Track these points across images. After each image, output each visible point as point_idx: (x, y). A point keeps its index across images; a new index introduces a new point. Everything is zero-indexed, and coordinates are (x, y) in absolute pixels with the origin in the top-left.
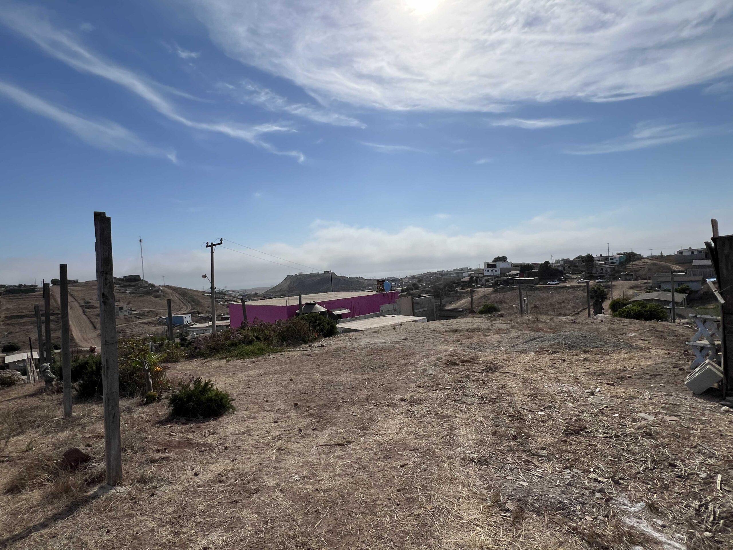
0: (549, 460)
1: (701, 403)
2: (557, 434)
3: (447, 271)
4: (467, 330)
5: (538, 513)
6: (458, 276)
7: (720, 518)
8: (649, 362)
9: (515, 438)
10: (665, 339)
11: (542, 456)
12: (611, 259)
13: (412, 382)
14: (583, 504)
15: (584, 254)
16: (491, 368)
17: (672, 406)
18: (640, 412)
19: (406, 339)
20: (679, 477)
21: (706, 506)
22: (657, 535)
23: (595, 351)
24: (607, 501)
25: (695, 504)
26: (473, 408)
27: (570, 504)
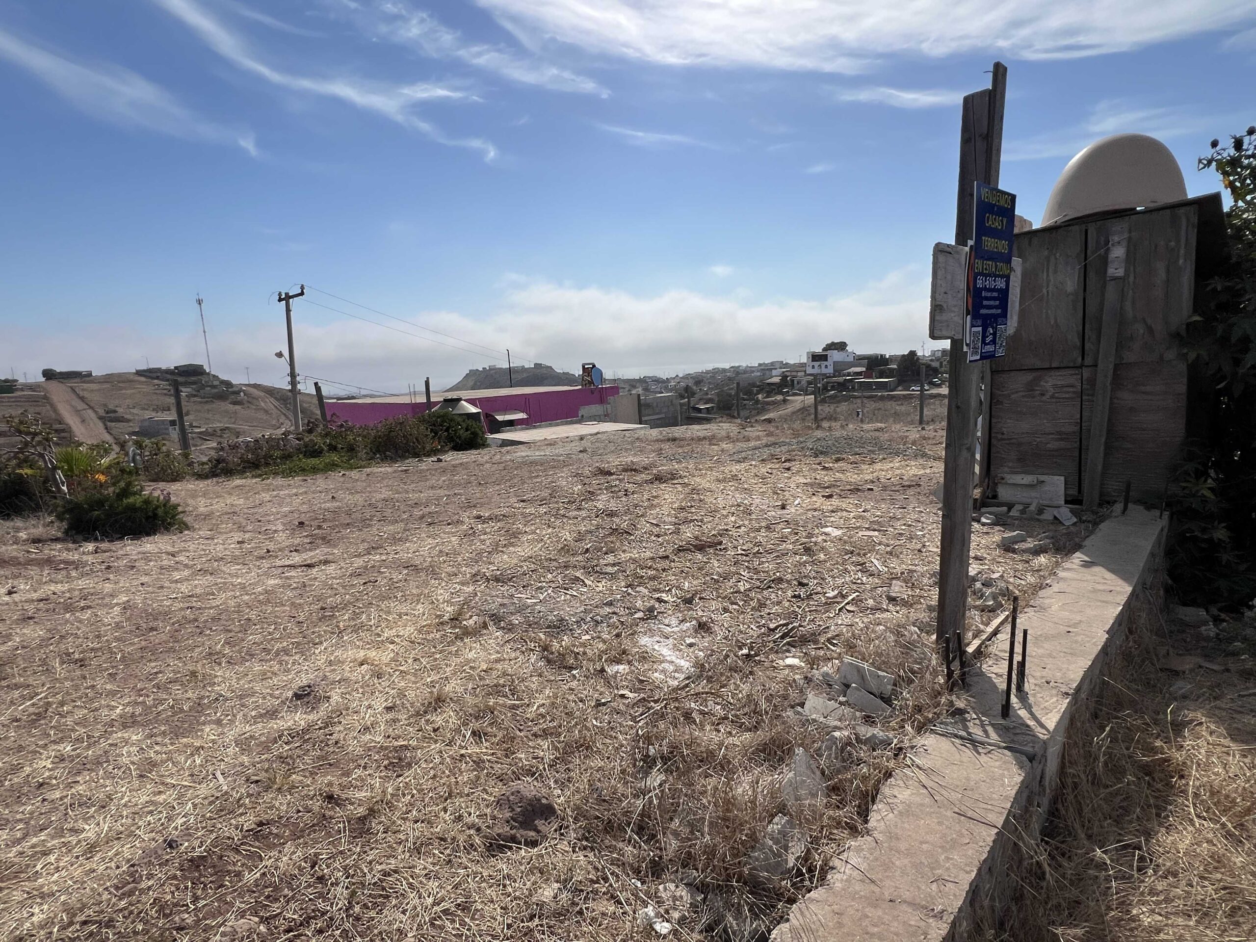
3: (748, 367)
6: (764, 374)
16: (662, 478)
27: (577, 622)
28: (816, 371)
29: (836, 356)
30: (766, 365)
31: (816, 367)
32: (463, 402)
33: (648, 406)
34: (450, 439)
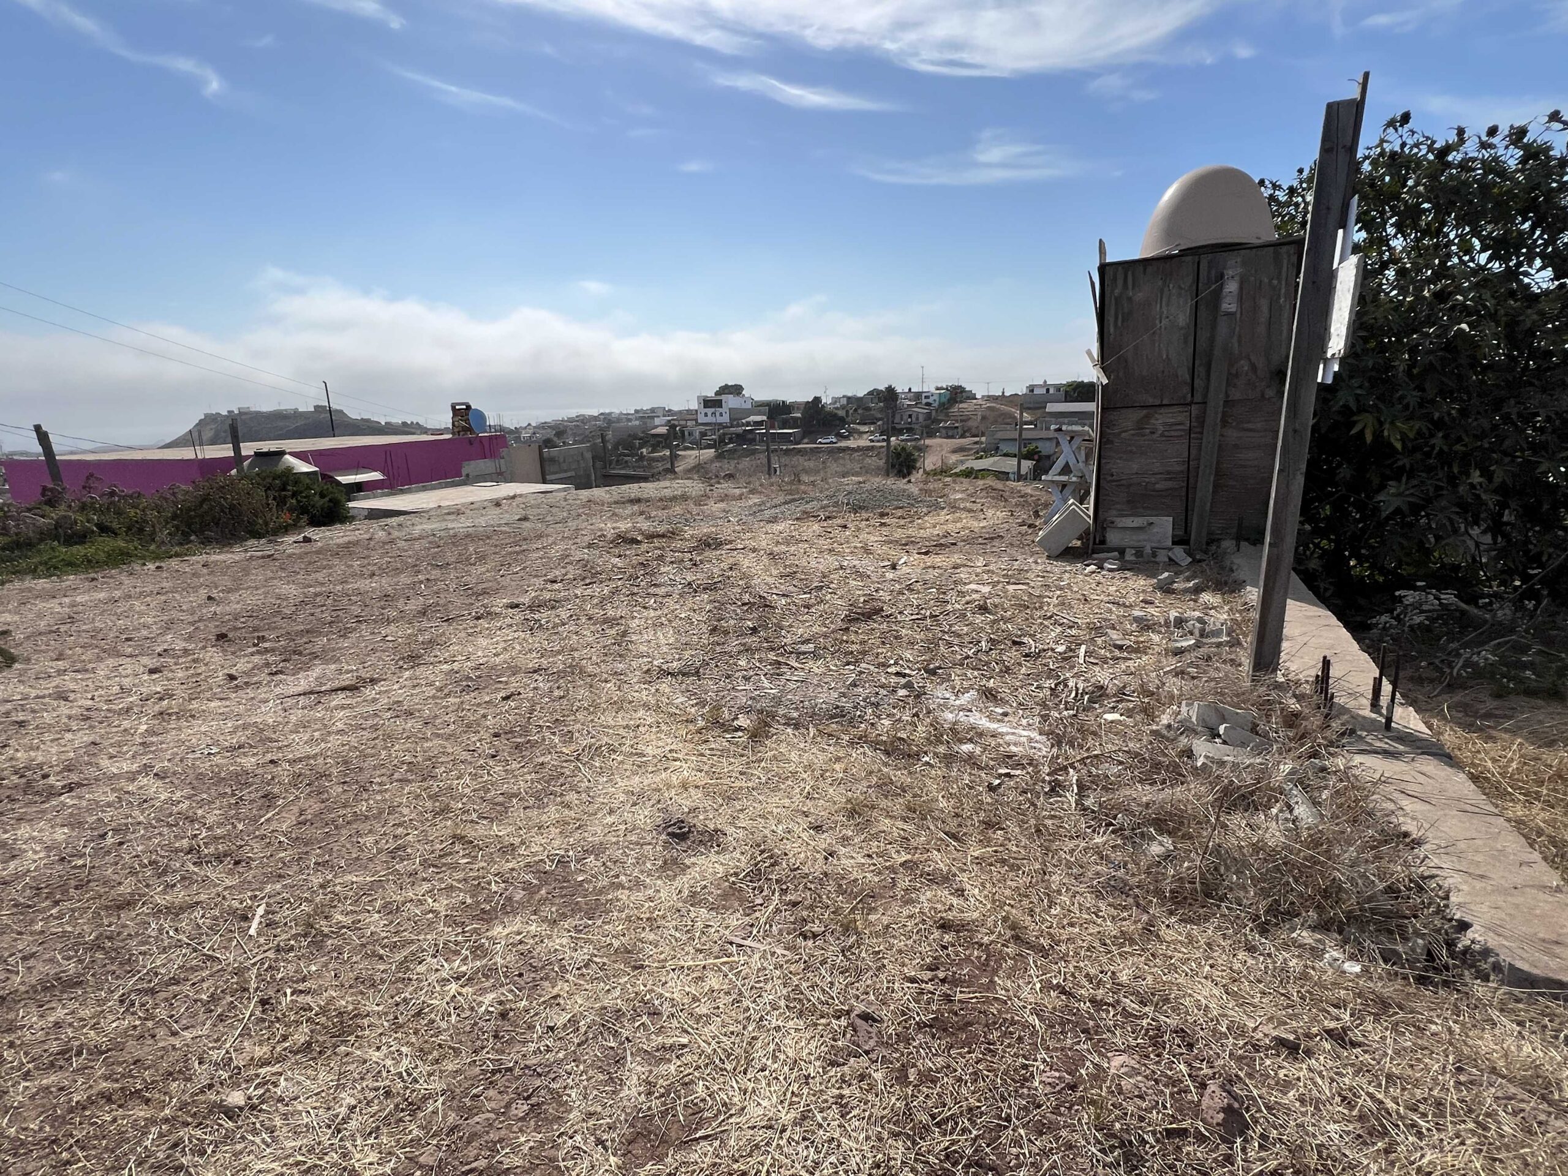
0: (815, 656)
1: (1058, 567)
2: (832, 623)
3: (621, 413)
4: (661, 500)
5: (796, 726)
6: (645, 423)
7: (1084, 693)
8: (983, 524)
9: (754, 630)
10: (1006, 500)
11: (805, 653)
12: (926, 397)
13: (536, 576)
14: (877, 705)
15: (882, 387)
16: (709, 543)
17: (1016, 572)
18: (970, 583)
19: (525, 519)
20: (1027, 655)
21: (1065, 683)
22: (993, 726)
23: (899, 513)
24: (918, 696)
25: (1051, 683)
26: (670, 602)
27: (855, 707)
28: (710, 419)
29: (731, 402)
30: (645, 412)
31: (709, 414)
32: (287, 457)
33: (552, 460)
34: (303, 510)
